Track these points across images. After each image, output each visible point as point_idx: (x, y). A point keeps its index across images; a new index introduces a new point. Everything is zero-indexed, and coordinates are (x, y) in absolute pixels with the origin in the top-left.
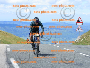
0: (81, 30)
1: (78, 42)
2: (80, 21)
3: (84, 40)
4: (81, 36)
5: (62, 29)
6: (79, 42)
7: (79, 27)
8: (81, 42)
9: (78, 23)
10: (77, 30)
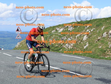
0: (20, 38)
1: (17, 48)
2: (19, 30)
3: (22, 45)
4: (20, 42)
5: (6, 37)
6: (19, 48)
7: (19, 35)
8: (20, 47)
9: (18, 32)
10: (17, 38)
